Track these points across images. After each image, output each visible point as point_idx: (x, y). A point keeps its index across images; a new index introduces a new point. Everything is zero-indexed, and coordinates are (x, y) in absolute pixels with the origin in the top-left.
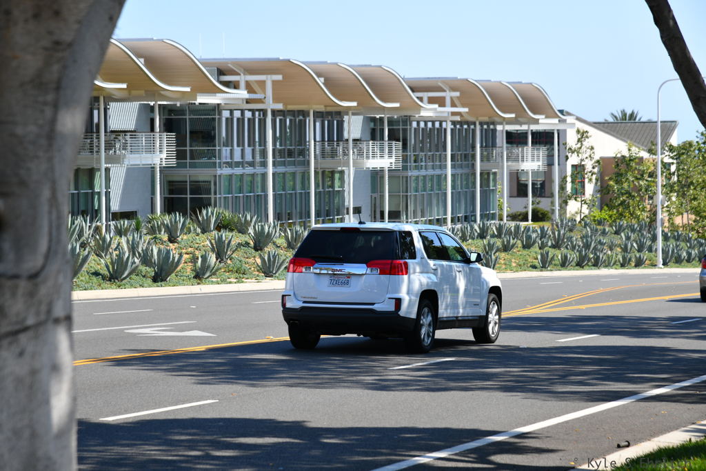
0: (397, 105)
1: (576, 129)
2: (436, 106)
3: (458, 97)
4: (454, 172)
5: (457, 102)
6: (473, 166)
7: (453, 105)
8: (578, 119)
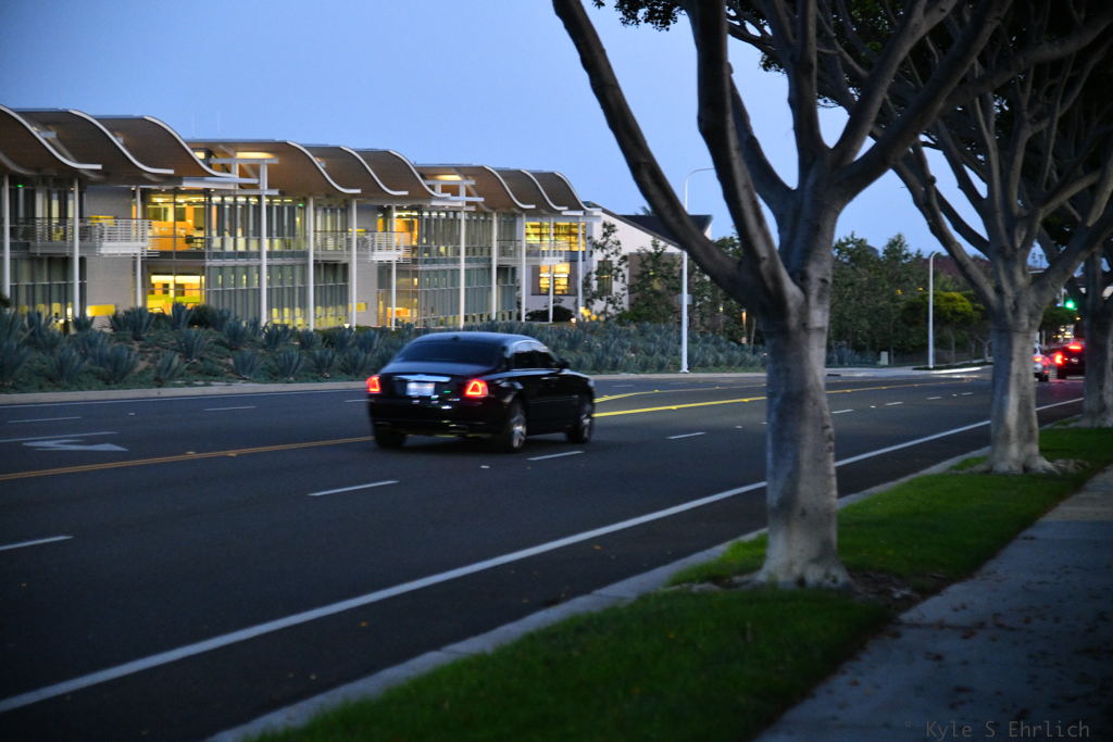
0: (406, 193)
1: (602, 223)
2: (448, 195)
3: (473, 186)
4: (470, 266)
5: (473, 191)
6: (490, 260)
7: (468, 194)
8: (605, 211)
